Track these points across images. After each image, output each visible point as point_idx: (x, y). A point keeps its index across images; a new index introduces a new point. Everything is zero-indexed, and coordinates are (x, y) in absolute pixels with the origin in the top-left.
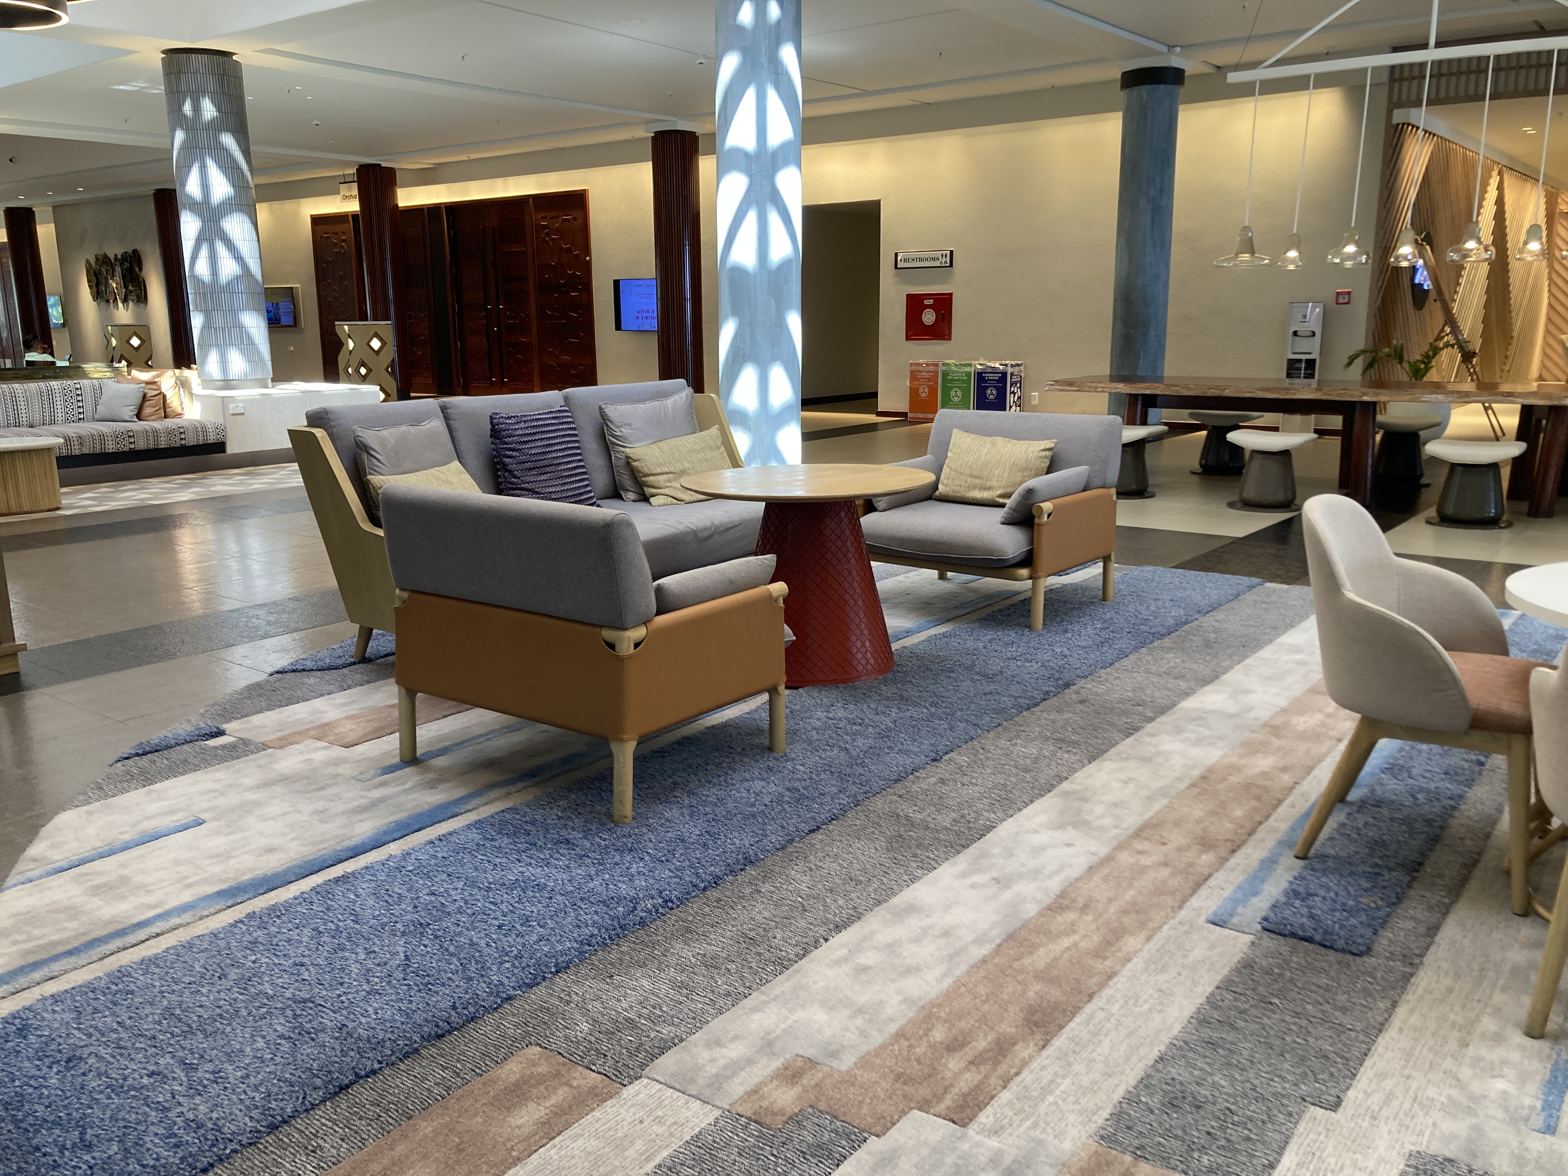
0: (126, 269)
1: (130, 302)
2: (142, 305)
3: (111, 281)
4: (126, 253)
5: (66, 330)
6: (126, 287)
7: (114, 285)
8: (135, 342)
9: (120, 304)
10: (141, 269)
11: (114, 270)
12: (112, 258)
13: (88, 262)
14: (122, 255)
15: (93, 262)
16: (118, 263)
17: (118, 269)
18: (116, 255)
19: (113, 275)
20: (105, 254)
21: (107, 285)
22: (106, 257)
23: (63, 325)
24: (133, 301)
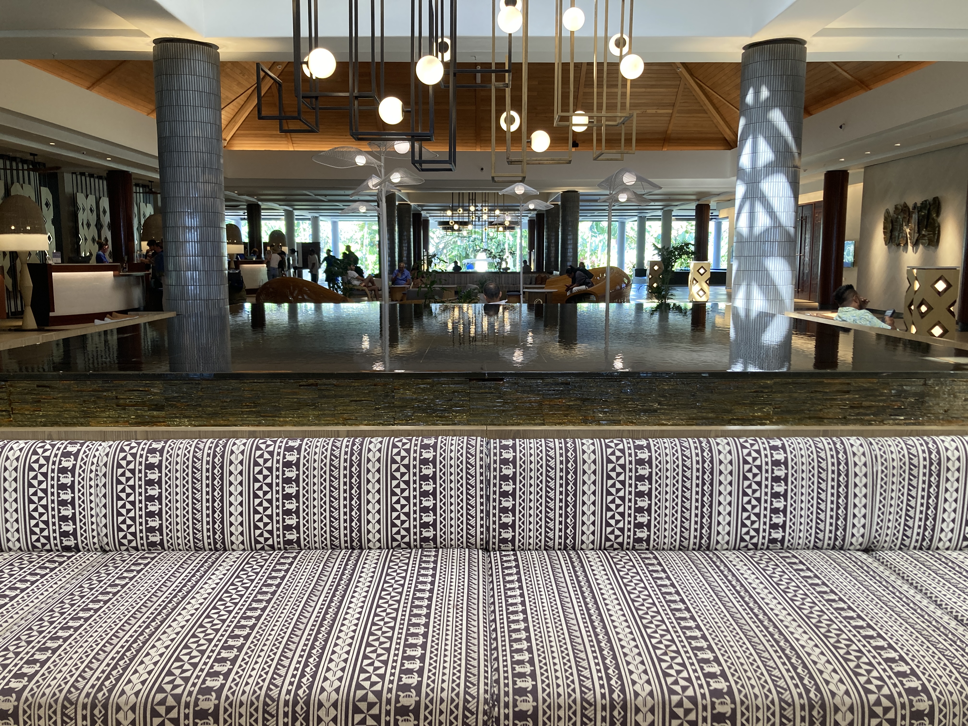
0: (923, 216)
1: (921, 246)
2: (932, 248)
3: (905, 227)
4: (926, 201)
5: (856, 269)
6: (919, 232)
7: (908, 231)
8: (941, 286)
9: (910, 247)
10: (938, 214)
11: (910, 216)
12: (911, 206)
13: (887, 212)
14: (922, 204)
15: (891, 211)
16: (916, 211)
17: (915, 216)
18: (916, 204)
19: (909, 222)
20: (905, 203)
21: (901, 230)
22: (905, 206)
23: (854, 264)
24: (923, 244)
